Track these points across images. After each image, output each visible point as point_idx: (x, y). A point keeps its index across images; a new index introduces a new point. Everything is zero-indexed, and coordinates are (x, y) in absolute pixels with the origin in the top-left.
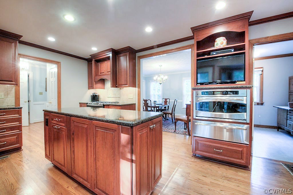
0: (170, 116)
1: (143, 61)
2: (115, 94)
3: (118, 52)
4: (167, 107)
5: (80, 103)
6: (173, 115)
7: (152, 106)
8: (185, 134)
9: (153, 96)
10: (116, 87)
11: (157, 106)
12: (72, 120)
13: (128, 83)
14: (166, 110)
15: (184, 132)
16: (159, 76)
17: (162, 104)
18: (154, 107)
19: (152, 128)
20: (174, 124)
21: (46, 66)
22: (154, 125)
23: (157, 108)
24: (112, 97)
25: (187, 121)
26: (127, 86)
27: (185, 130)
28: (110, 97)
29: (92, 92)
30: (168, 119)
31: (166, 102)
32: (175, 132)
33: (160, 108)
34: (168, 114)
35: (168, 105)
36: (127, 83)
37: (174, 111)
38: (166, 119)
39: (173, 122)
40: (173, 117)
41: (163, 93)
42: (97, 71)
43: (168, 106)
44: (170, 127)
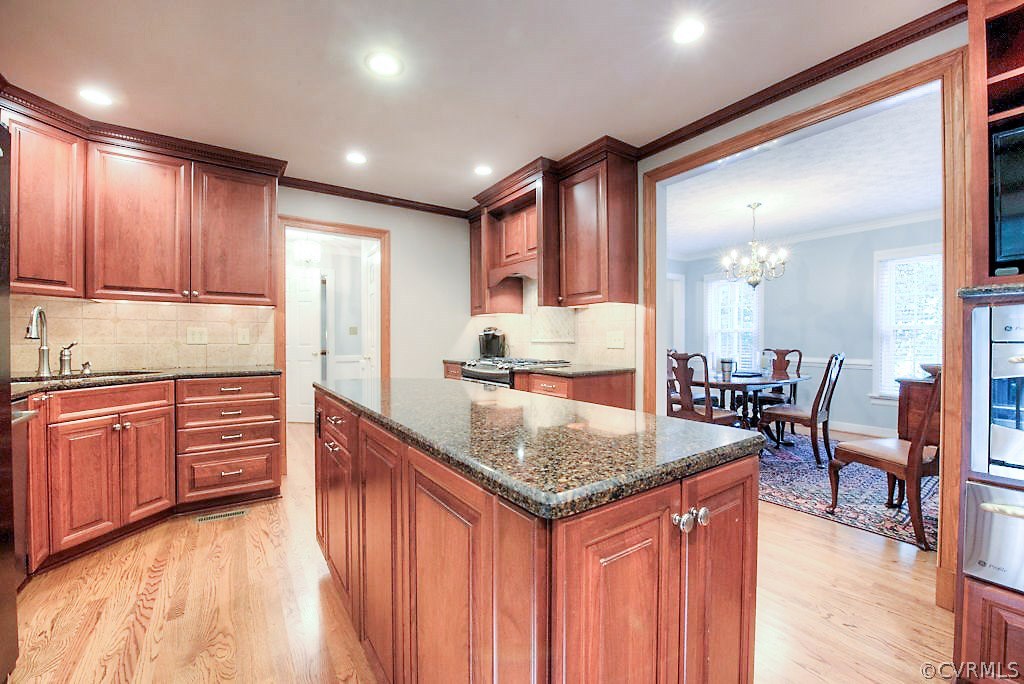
0: (803, 431)
1: (668, 188)
2: (557, 332)
3: (565, 167)
4: (787, 390)
5: (445, 362)
6: (820, 425)
7: (710, 381)
8: (892, 534)
9: (720, 337)
10: (559, 304)
11: (735, 381)
12: (363, 431)
13: (604, 285)
14: (781, 401)
15: (889, 525)
16: (748, 252)
17: (760, 375)
18: (722, 388)
19: (686, 530)
20: (826, 472)
21: (359, 248)
22: (702, 511)
23: (738, 393)
24: (551, 343)
25: (907, 470)
26: (600, 296)
27: (892, 512)
28: (540, 340)
29: (481, 324)
30: (792, 445)
31: (780, 366)
32: (832, 513)
33: (751, 393)
34: (795, 420)
35: (793, 378)
36: (599, 285)
37: (828, 409)
38: (781, 443)
39: (819, 461)
40: (820, 434)
41: (768, 329)
42: (497, 249)
43: (794, 387)
44: (803, 484)
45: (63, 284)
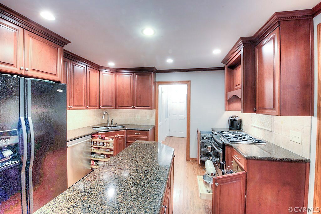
3: (257, 38)
10: (255, 112)
24: (259, 128)
28: (255, 126)
36: (275, 105)
42: (233, 82)
45: (111, 106)
